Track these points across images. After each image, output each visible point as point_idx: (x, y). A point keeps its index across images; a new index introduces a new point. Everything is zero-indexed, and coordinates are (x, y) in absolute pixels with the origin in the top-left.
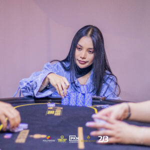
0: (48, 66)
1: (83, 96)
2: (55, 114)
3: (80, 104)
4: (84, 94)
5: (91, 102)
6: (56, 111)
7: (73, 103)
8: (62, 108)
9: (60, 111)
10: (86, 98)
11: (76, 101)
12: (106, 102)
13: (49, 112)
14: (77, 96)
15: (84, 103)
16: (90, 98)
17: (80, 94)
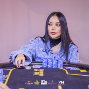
0: (32, 41)
1: (57, 62)
2: (40, 75)
3: (55, 67)
4: (58, 60)
5: (62, 65)
6: (40, 72)
7: (50, 66)
8: (43, 70)
9: (42, 72)
10: (59, 63)
11: (52, 64)
14: (53, 62)
15: (58, 66)
16: (62, 62)
17: (55, 60)
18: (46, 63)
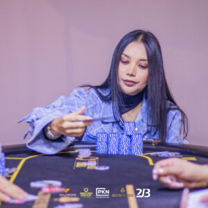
1: (129, 139)
2: (88, 168)
3: (124, 151)
4: (130, 136)
5: (141, 147)
7: (113, 150)
8: (97, 158)
10: (134, 142)
11: (119, 146)
12: (164, 148)
13: (79, 165)
14: (120, 140)
15: (131, 150)
16: (140, 141)
17: (125, 136)
18: (104, 144)
